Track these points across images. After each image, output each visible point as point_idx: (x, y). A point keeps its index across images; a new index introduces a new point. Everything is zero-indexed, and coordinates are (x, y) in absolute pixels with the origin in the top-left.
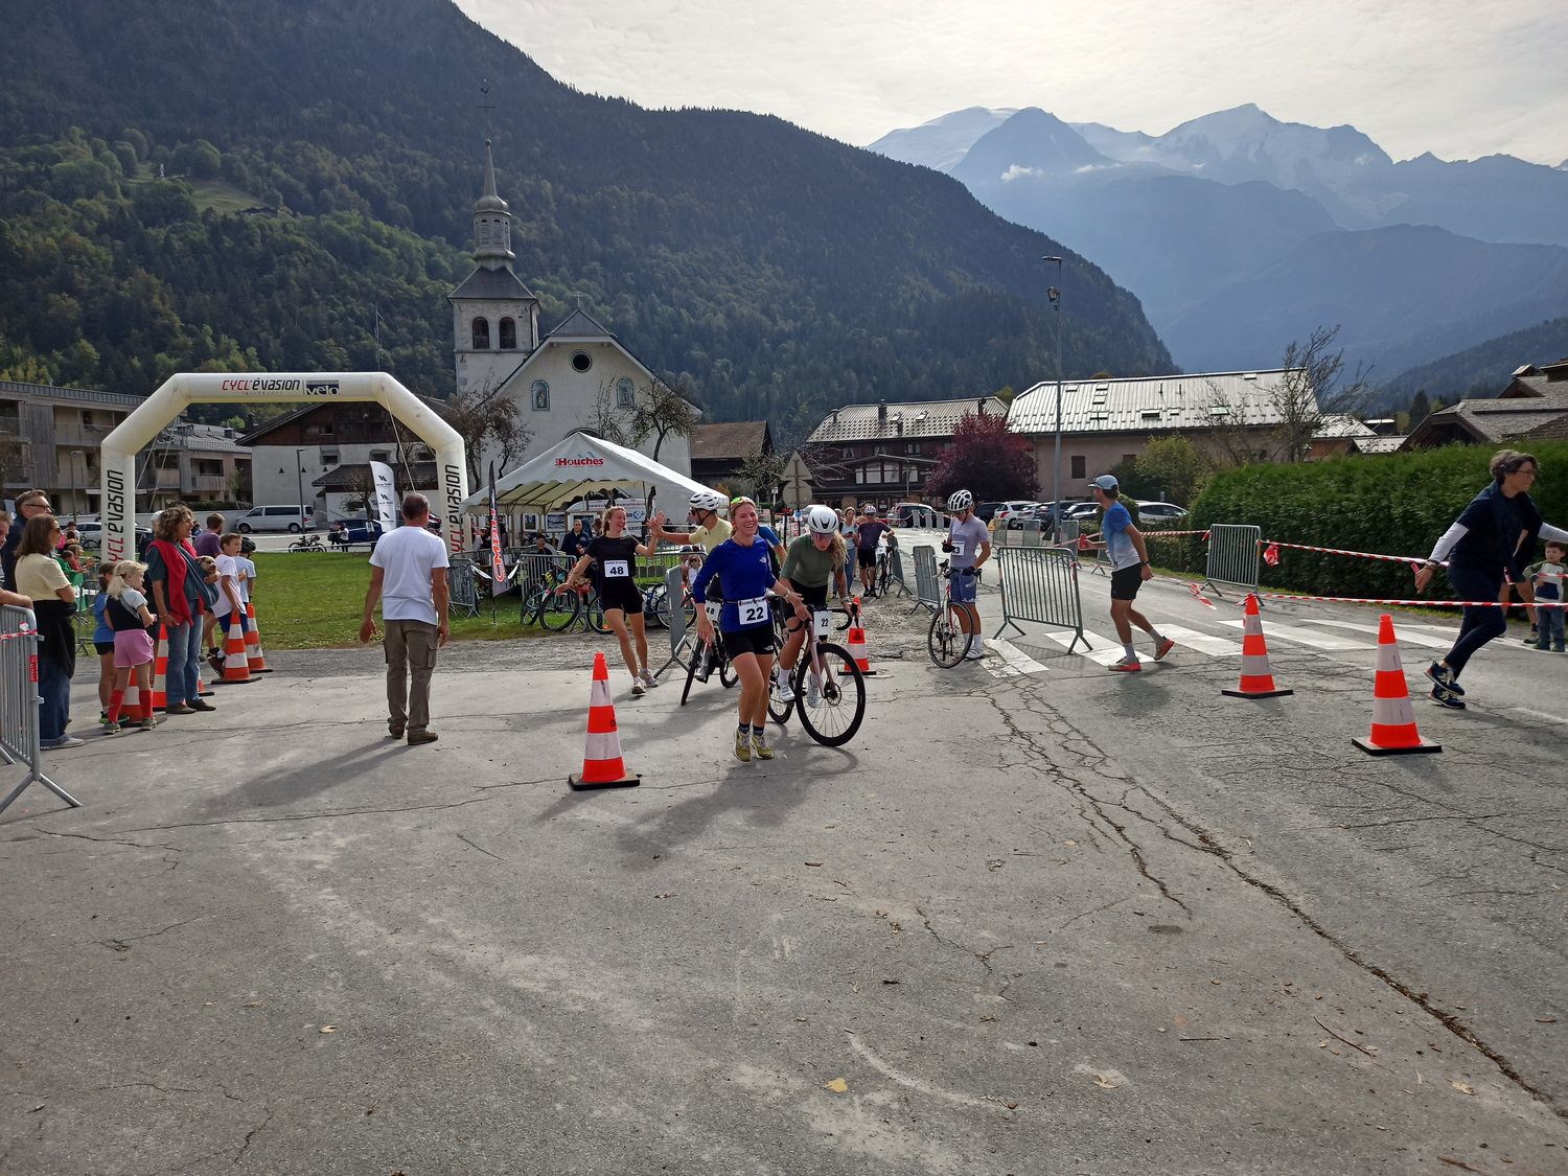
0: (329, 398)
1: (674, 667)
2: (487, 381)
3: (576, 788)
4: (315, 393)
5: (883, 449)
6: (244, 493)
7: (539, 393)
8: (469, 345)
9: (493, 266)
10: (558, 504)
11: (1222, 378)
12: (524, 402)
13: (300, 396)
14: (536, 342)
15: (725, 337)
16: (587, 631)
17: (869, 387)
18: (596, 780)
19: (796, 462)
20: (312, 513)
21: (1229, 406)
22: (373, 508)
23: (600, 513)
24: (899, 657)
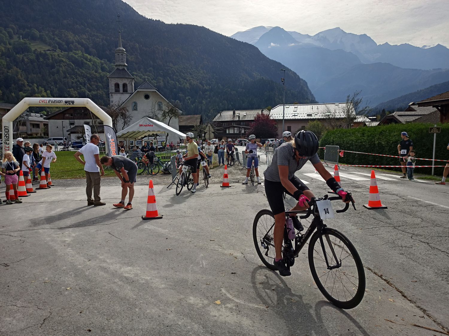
0: (71, 106)
1: (173, 185)
2: (119, 101)
3: (144, 219)
4: (67, 104)
5: (234, 123)
6: (46, 134)
7: (134, 105)
8: (114, 91)
9: (121, 68)
10: (140, 138)
11: (329, 105)
12: (130, 108)
13: (62, 105)
14: (133, 91)
15: (189, 90)
16: (148, 174)
17: (230, 106)
18: (151, 217)
19: (209, 127)
20: (66, 140)
21: (331, 113)
22: (85, 138)
23: (152, 141)
24: (238, 182)
